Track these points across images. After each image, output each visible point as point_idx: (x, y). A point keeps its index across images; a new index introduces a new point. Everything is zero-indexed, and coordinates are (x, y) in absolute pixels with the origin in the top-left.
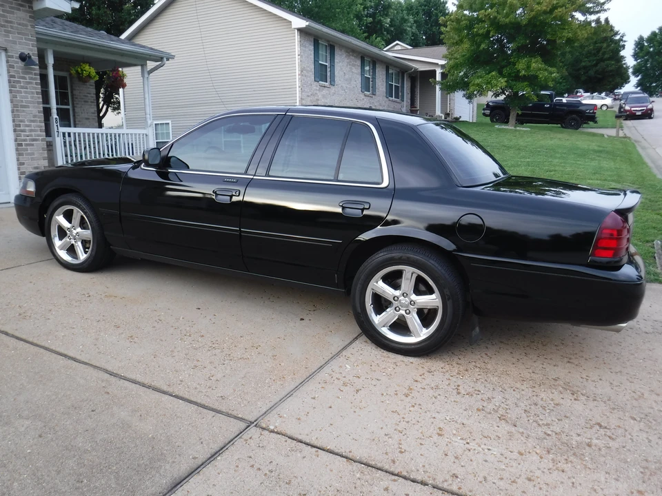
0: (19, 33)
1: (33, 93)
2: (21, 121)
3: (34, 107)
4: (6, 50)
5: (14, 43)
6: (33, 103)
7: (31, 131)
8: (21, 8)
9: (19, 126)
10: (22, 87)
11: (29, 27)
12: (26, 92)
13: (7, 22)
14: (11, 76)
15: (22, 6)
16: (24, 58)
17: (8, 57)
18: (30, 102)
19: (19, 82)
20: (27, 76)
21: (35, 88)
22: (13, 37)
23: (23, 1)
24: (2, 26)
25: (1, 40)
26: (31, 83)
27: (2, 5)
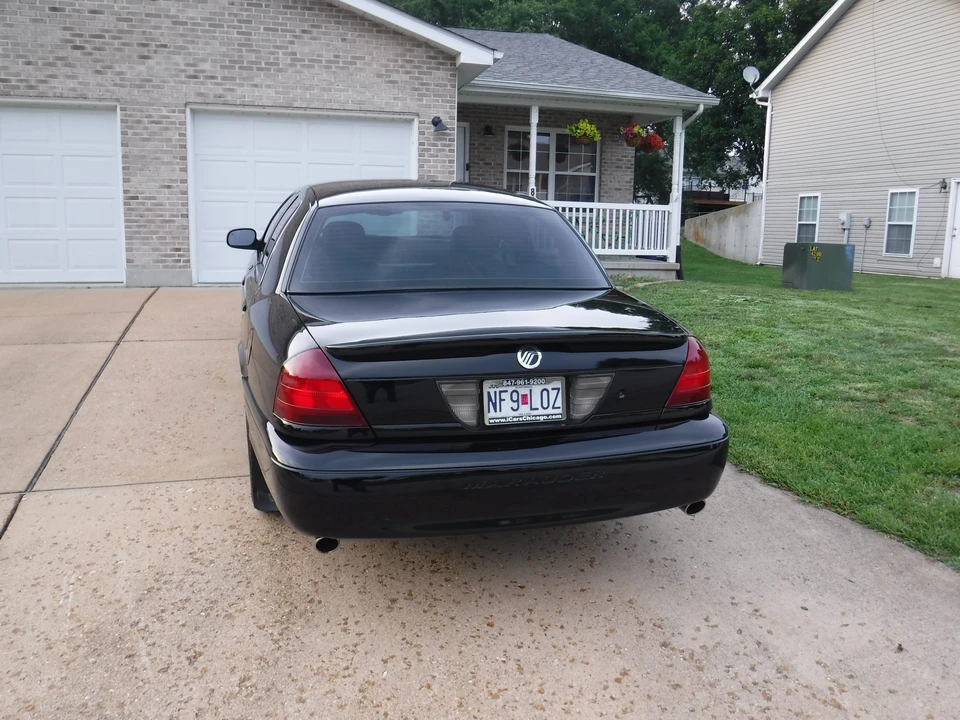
0: (435, 96)
1: (444, 162)
4: (418, 115)
5: (429, 106)
8: (441, 67)
10: (432, 156)
11: (449, 87)
12: (436, 161)
13: (422, 84)
14: (420, 144)
15: (442, 64)
16: (436, 122)
17: (420, 122)
18: (440, 172)
19: (429, 150)
20: (439, 143)
21: (447, 156)
22: (427, 101)
23: (444, 58)
24: (416, 89)
25: (412, 105)
26: (443, 150)
27: (418, 67)
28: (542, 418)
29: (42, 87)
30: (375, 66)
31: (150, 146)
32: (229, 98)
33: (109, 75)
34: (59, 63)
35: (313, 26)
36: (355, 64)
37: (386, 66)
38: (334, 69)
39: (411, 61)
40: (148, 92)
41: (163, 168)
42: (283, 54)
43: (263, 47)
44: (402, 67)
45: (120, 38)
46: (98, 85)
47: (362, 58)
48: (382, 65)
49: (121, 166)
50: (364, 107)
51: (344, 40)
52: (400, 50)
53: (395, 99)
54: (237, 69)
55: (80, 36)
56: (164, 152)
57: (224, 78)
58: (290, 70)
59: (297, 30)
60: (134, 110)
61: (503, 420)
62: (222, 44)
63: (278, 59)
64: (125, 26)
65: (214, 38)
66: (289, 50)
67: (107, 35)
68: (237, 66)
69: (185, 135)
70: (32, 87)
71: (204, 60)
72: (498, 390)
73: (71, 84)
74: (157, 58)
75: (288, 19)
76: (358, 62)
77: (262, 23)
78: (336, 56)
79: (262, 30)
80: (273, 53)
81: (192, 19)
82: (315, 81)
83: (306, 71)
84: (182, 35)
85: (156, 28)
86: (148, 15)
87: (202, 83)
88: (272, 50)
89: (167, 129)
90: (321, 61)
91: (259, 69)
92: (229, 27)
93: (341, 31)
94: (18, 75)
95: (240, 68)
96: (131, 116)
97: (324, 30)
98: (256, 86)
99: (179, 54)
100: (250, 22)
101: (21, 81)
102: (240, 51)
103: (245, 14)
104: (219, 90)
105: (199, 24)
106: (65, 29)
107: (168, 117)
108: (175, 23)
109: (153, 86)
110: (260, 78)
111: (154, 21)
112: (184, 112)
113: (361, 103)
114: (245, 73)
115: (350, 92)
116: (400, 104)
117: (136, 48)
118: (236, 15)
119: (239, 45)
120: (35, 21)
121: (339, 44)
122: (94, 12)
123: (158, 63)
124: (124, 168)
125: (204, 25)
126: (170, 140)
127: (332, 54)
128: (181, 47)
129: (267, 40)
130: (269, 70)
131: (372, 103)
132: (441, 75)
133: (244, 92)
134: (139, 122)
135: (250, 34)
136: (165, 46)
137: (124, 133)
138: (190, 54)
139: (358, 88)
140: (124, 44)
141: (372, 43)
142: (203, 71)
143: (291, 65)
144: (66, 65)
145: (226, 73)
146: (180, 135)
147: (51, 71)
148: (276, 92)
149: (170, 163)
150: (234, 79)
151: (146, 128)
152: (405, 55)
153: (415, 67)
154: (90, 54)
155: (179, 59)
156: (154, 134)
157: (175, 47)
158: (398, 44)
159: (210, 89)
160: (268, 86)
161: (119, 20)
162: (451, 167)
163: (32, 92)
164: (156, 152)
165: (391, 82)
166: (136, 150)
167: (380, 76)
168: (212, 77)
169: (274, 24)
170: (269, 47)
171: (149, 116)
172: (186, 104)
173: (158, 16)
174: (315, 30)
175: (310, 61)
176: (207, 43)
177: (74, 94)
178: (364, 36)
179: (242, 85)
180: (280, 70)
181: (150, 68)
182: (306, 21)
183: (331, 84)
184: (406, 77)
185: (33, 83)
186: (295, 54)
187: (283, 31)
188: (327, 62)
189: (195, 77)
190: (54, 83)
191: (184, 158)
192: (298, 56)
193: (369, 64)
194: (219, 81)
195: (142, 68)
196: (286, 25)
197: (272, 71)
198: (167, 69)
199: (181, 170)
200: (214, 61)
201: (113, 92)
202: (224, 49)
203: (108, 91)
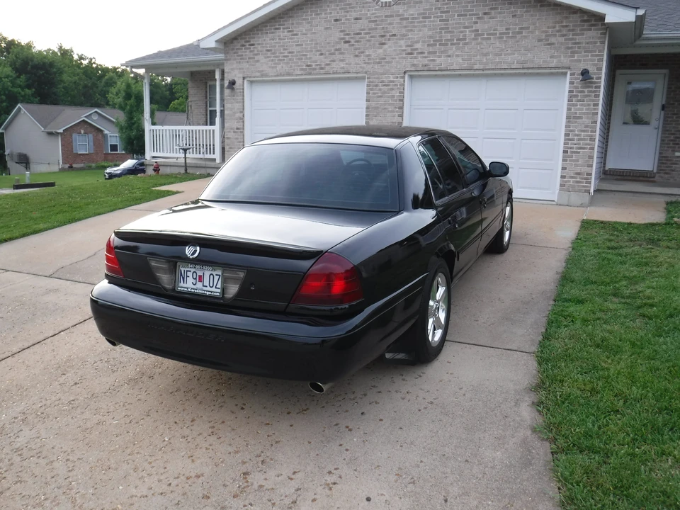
0: (585, 52)
1: (589, 105)
2: (571, 131)
3: (588, 118)
4: (569, 68)
5: (580, 61)
6: (588, 114)
7: (579, 140)
8: (593, 28)
9: (569, 135)
10: (579, 101)
11: (599, 44)
12: (581, 105)
13: (575, 43)
14: (570, 92)
15: (594, 25)
16: (584, 73)
17: (572, 74)
18: (584, 114)
19: (577, 96)
20: (586, 90)
21: (593, 100)
22: (578, 56)
23: (595, 20)
24: (569, 48)
25: (565, 61)
26: (589, 96)
27: (573, 30)
28: (208, 293)
29: (327, 68)
30: (537, 33)
31: (382, 100)
32: (431, 66)
33: (362, 57)
34: (337, 52)
35: (492, 9)
36: (522, 33)
37: (546, 32)
38: (505, 39)
39: (567, 26)
40: (383, 66)
41: (388, 114)
42: (470, 32)
43: (456, 28)
44: (558, 31)
45: (369, 33)
46: (356, 64)
47: (528, 28)
48: (543, 32)
49: (365, 114)
50: (526, 66)
51: (514, 16)
52: (558, 18)
53: (551, 57)
54: (438, 46)
55: (348, 34)
56: (390, 104)
57: (429, 53)
58: (474, 42)
59: (480, 13)
60: (374, 78)
61: (186, 289)
62: (430, 30)
63: (465, 35)
64: (373, 25)
65: (425, 26)
66: (474, 29)
67: (362, 32)
68: (438, 43)
69: (403, 93)
70: (322, 69)
71: (417, 42)
72: (186, 270)
73: (342, 64)
74: (390, 43)
75: (474, 6)
76: (524, 31)
77: (456, 11)
78: (507, 29)
79: (456, 17)
80: (462, 32)
81: (412, 15)
82: (491, 50)
83: (484, 42)
84: (405, 27)
85: (390, 24)
86: (386, 16)
87: (415, 58)
88: (462, 29)
89: (392, 89)
90: (496, 34)
91: (452, 44)
92: (434, 17)
93: (513, 9)
94: (315, 62)
95: (440, 45)
96: (372, 82)
97: (499, 10)
98: (449, 56)
99: (403, 39)
100: (448, 12)
101: (317, 65)
102: (441, 33)
103: (445, 6)
104: (426, 62)
105: (416, 18)
106: (341, 31)
107: (393, 81)
108: (401, 19)
109: (386, 62)
110: (453, 50)
111: (389, 20)
112: (404, 77)
113: (525, 62)
114: (443, 48)
115: (516, 55)
116: (555, 61)
117: (378, 38)
118: (439, 9)
119: (440, 29)
120: (326, 28)
121: (510, 20)
122: (356, 19)
123: (390, 47)
124: (367, 115)
125: (418, 18)
126: (393, 96)
127: (504, 28)
128: (404, 35)
129: (459, 24)
130: (459, 44)
131: (533, 62)
132: (593, 34)
133: (441, 61)
134: (377, 86)
135: (448, 20)
136: (394, 35)
137: (368, 93)
138: (409, 39)
139: (523, 51)
140: (372, 37)
141: (536, 15)
142: (417, 49)
143: (474, 39)
144: (340, 54)
145: (431, 49)
146: (400, 93)
147: (333, 57)
148: (463, 60)
149: (392, 112)
150: (435, 53)
151: (380, 90)
152: (562, 22)
153: (569, 30)
154: (353, 45)
155: (402, 42)
156: (385, 93)
157: (401, 35)
158: (557, 14)
159: (420, 61)
160: (457, 56)
161: (370, 22)
162: (595, 109)
163: (322, 71)
164: (385, 104)
165: (549, 44)
166: (373, 104)
167: (540, 40)
168: (422, 53)
169: (464, 11)
170: (460, 28)
171: (383, 82)
172: (405, 72)
173: (391, 16)
174: (493, 11)
175: (488, 34)
176: (420, 30)
177: (342, 71)
178: (530, 11)
179: (440, 57)
180: (466, 44)
181: (385, 51)
182: (487, 5)
183: (502, 50)
184: (562, 39)
185: (323, 66)
186: (478, 31)
187: (470, 15)
188: (500, 34)
189: (411, 54)
190: (334, 65)
191: (402, 108)
192: (480, 32)
193: (532, 32)
194: (426, 55)
195: (381, 51)
196: (472, 10)
197: (461, 45)
198: (394, 50)
199: (399, 116)
200: (423, 42)
201: (364, 68)
202: (430, 33)
203: (361, 67)
